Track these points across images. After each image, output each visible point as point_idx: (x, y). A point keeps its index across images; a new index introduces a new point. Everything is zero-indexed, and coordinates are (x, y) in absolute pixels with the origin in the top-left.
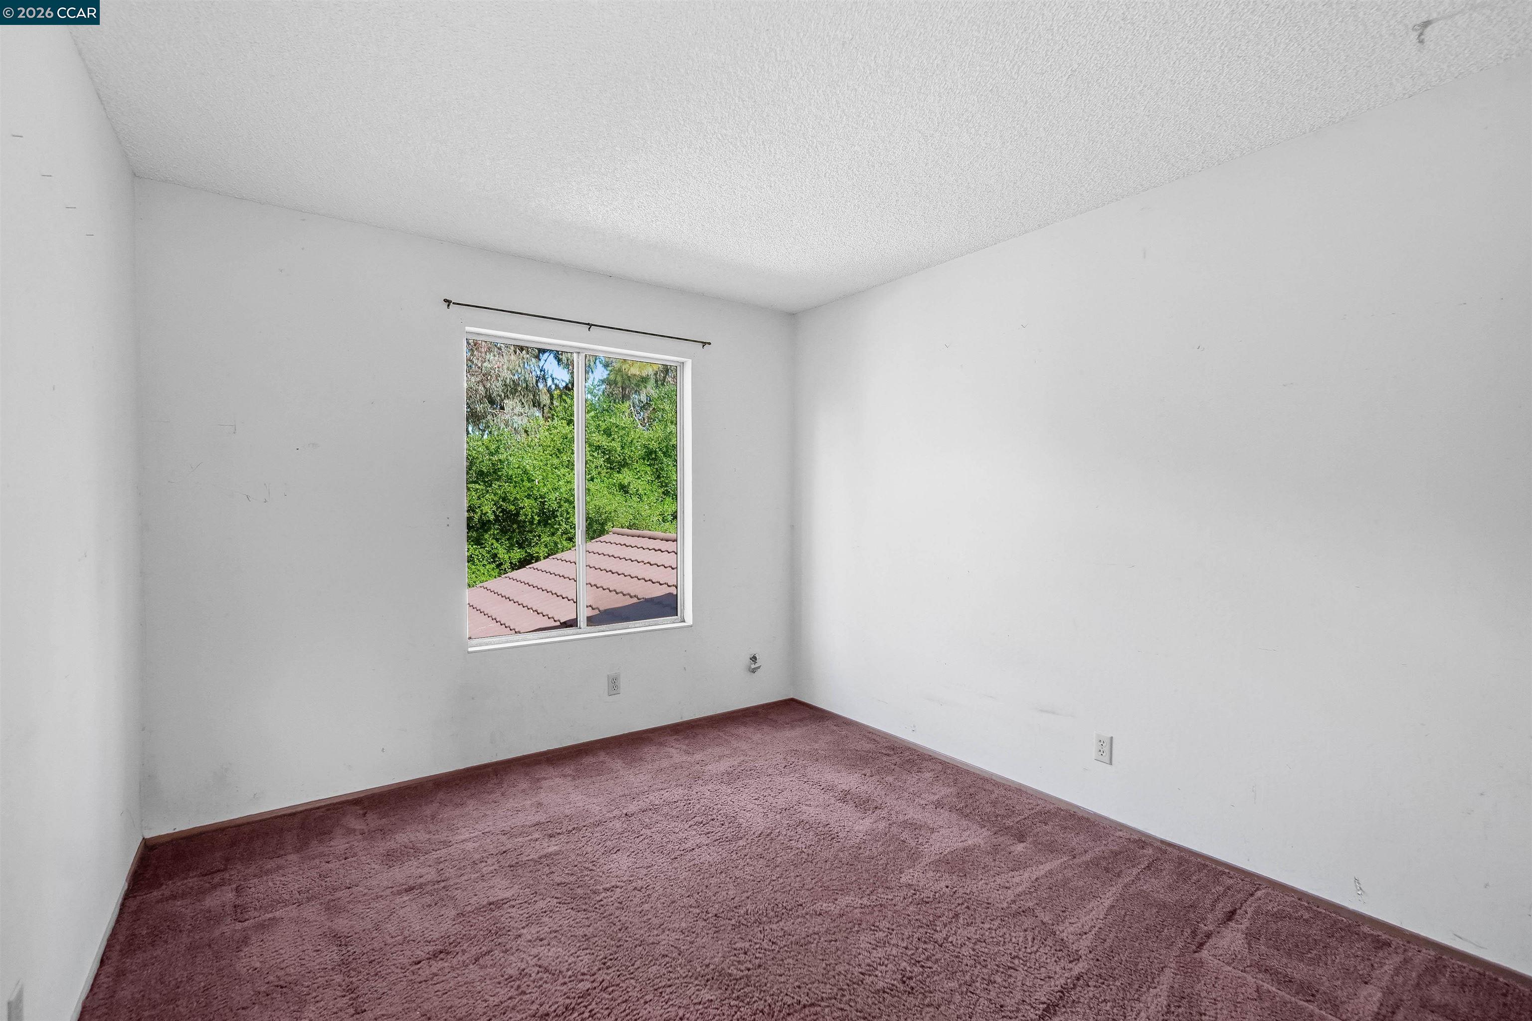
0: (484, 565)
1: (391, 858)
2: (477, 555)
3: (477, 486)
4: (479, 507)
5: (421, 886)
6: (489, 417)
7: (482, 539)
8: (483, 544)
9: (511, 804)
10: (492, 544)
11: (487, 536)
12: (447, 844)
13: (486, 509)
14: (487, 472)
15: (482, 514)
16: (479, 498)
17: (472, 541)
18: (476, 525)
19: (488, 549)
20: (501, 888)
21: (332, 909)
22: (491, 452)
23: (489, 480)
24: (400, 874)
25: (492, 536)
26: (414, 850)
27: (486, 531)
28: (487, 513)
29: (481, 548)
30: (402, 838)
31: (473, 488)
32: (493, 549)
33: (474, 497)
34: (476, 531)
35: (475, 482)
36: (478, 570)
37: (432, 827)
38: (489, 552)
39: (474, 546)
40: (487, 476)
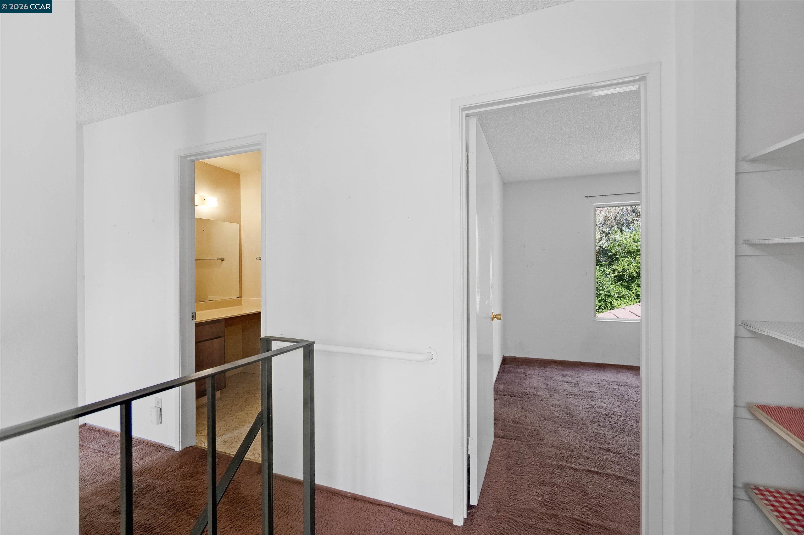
0: (631, 300)
1: (563, 375)
2: (628, 295)
3: (627, 259)
4: (628, 270)
5: (570, 382)
6: (635, 222)
7: (630, 287)
8: (631, 289)
9: (606, 374)
10: (636, 289)
11: (633, 285)
12: (581, 377)
13: (632, 270)
14: (633, 251)
15: (630, 273)
16: (628, 265)
17: (625, 287)
18: (627, 279)
19: (633, 292)
20: (594, 390)
21: (547, 379)
22: (635, 241)
23: (634, 256)
24: (565, 379)
25: (636, 285)
26: (570, 376)
27: (633, 282)
28: (633, 273)
29: (629, 291)
30: (567, 373)
31: (625, 260)
32: (636, 292)
33: (625, 265)
34: (627, 282)
35: (626, 257)
36: (628, 302)
37: (577, 373)
38: (633, 293)
39: (625, 290)
40: (633, 253)
